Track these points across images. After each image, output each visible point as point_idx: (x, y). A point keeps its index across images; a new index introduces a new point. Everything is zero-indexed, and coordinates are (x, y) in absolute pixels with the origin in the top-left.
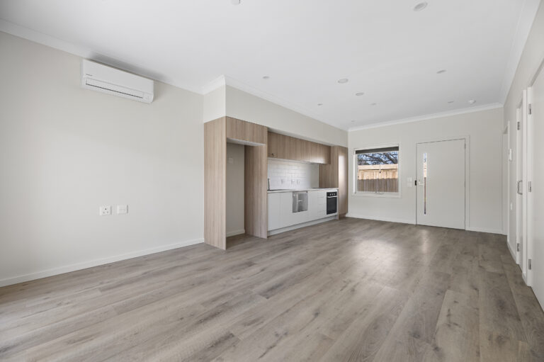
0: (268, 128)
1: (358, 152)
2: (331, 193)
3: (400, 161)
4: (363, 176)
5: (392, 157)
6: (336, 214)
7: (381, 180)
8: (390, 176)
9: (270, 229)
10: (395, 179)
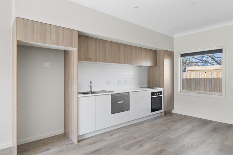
0: (78, 32)
1: (182, 55)
2: (156, 93)
3: (223, 63)
4: (190, 76)
5: (217, 59)
6: (162, 111)
7: (206, 79)
8: (214, 75)
9: (81, 134)
10: (219, 78)
